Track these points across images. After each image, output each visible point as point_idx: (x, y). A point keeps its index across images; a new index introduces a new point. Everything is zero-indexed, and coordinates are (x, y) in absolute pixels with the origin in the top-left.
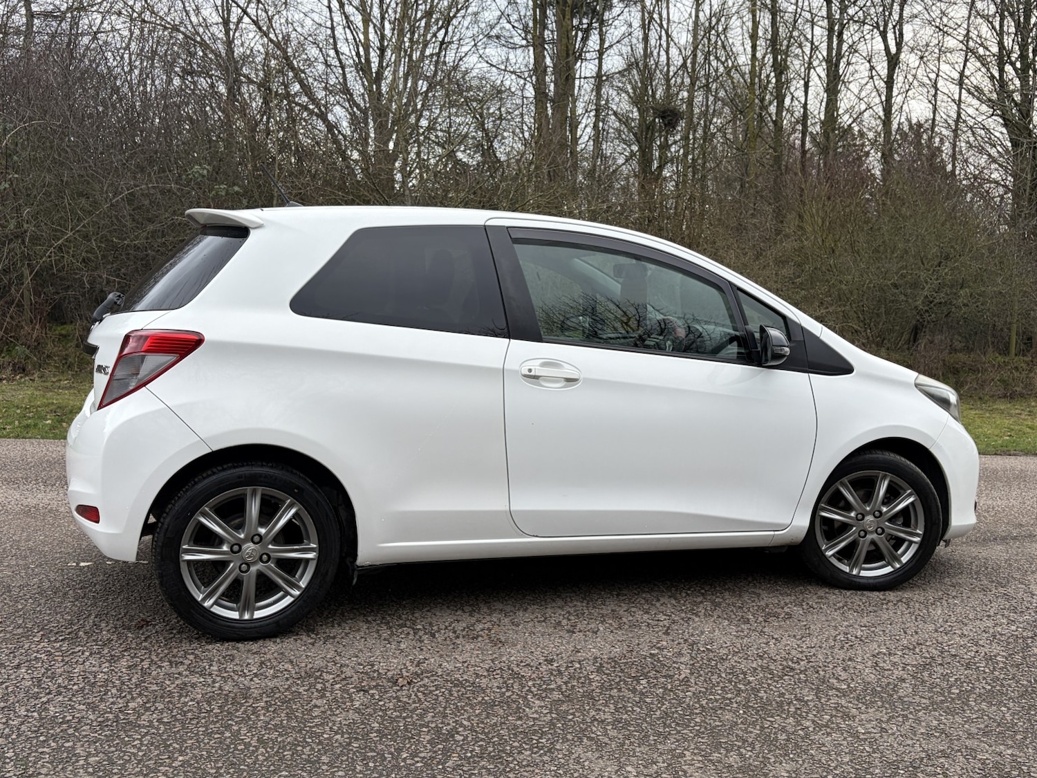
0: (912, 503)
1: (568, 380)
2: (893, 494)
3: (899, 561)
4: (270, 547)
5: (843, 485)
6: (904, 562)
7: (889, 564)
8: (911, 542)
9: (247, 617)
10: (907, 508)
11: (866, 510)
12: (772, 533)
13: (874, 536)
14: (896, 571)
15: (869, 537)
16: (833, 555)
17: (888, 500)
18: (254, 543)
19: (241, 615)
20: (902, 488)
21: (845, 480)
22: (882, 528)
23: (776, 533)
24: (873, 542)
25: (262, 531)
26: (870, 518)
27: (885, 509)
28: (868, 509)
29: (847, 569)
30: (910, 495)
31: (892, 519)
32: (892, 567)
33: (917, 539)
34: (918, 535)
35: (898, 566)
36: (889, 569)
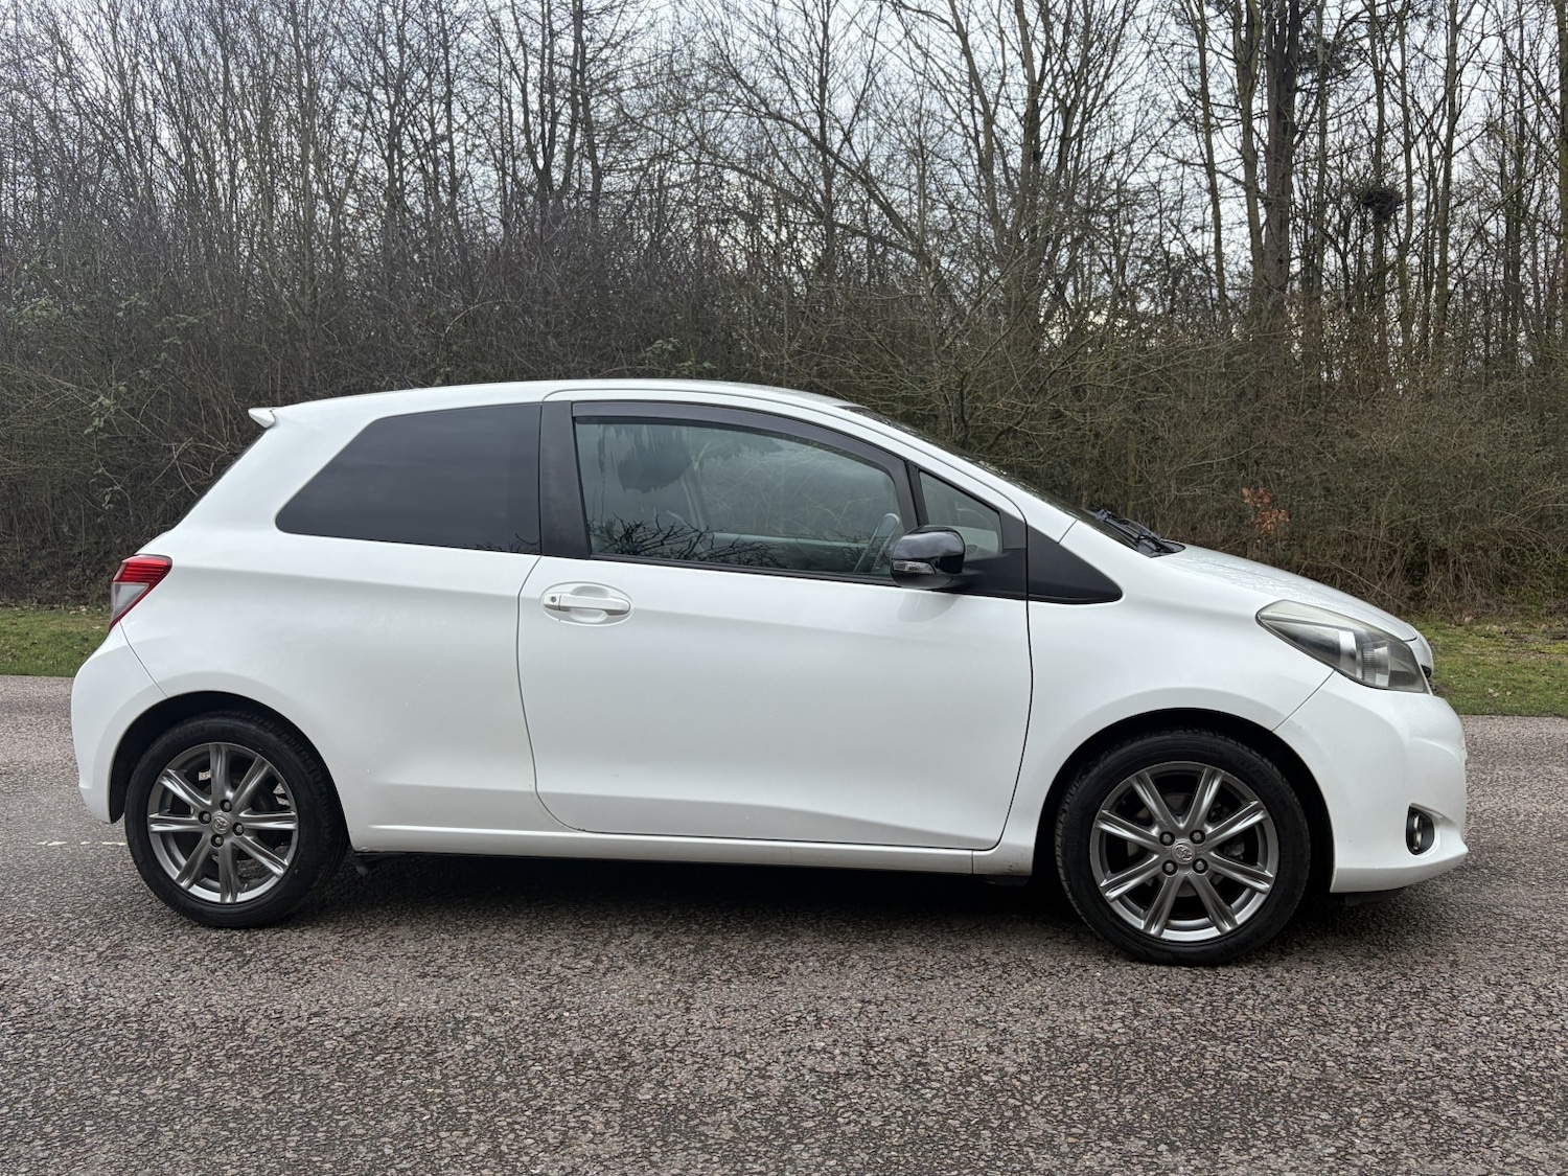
0: (1259, 823)
1: (611, 612)
2: (1227, 804)
3: (1232, 921)
4: (242, 815)
5: (1141, 780)
6: (1239, 923)
7: (1213, 923)
8: (1254, 891)
9: (228, 900)
10: (1251, 829)
11: (1178, 828)
12: (969, 853)
13: (1190, 873)
14: (1225, 936)
15: (1181, 874)
16: (1119, 898)
17: (1215, 815)
18: (225, 811)
19: (223, 897)
20: (1244, 798)
21: (1145, 773)
22: (1203, 861)
23: (975, 853)
24: (1186, 883)
25: (230, 794)
26: (1182, 843)
27: (1210, 830)
28: (1182, 825)
29: (1141, 924)
30: (1255, 811)
31: (1224, 848)
32: (1219, 929)
33: (1264, 886)
34: (1266, 879)
35: (1228, 928)
36: (1213, 932)
